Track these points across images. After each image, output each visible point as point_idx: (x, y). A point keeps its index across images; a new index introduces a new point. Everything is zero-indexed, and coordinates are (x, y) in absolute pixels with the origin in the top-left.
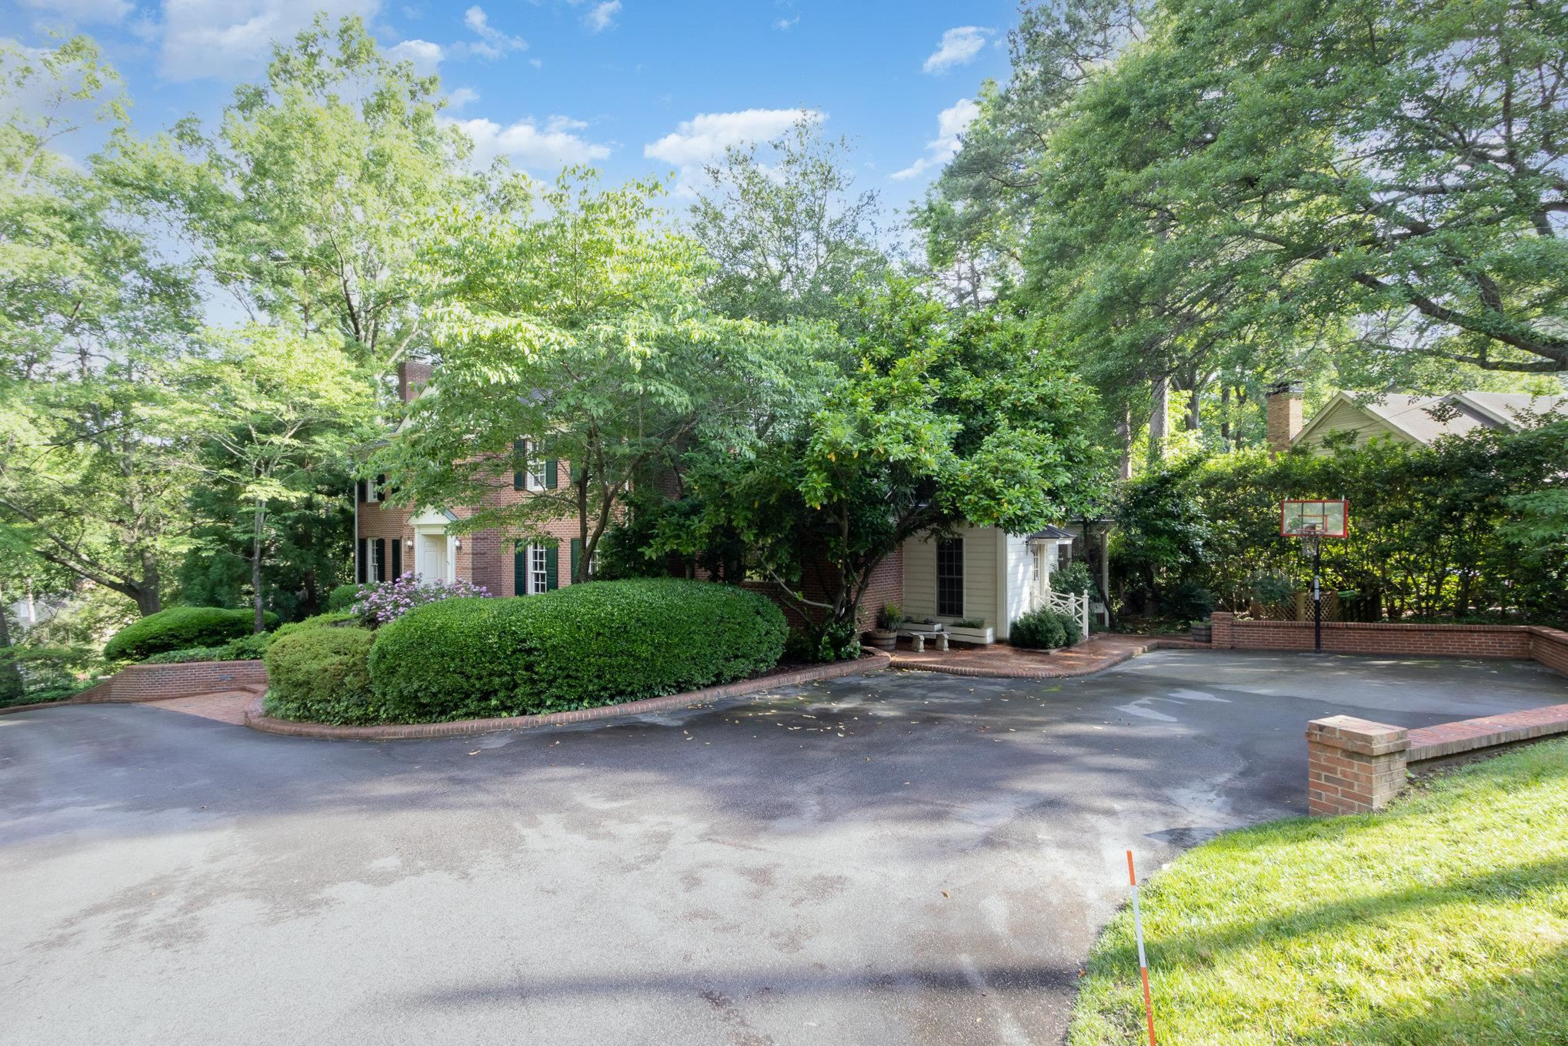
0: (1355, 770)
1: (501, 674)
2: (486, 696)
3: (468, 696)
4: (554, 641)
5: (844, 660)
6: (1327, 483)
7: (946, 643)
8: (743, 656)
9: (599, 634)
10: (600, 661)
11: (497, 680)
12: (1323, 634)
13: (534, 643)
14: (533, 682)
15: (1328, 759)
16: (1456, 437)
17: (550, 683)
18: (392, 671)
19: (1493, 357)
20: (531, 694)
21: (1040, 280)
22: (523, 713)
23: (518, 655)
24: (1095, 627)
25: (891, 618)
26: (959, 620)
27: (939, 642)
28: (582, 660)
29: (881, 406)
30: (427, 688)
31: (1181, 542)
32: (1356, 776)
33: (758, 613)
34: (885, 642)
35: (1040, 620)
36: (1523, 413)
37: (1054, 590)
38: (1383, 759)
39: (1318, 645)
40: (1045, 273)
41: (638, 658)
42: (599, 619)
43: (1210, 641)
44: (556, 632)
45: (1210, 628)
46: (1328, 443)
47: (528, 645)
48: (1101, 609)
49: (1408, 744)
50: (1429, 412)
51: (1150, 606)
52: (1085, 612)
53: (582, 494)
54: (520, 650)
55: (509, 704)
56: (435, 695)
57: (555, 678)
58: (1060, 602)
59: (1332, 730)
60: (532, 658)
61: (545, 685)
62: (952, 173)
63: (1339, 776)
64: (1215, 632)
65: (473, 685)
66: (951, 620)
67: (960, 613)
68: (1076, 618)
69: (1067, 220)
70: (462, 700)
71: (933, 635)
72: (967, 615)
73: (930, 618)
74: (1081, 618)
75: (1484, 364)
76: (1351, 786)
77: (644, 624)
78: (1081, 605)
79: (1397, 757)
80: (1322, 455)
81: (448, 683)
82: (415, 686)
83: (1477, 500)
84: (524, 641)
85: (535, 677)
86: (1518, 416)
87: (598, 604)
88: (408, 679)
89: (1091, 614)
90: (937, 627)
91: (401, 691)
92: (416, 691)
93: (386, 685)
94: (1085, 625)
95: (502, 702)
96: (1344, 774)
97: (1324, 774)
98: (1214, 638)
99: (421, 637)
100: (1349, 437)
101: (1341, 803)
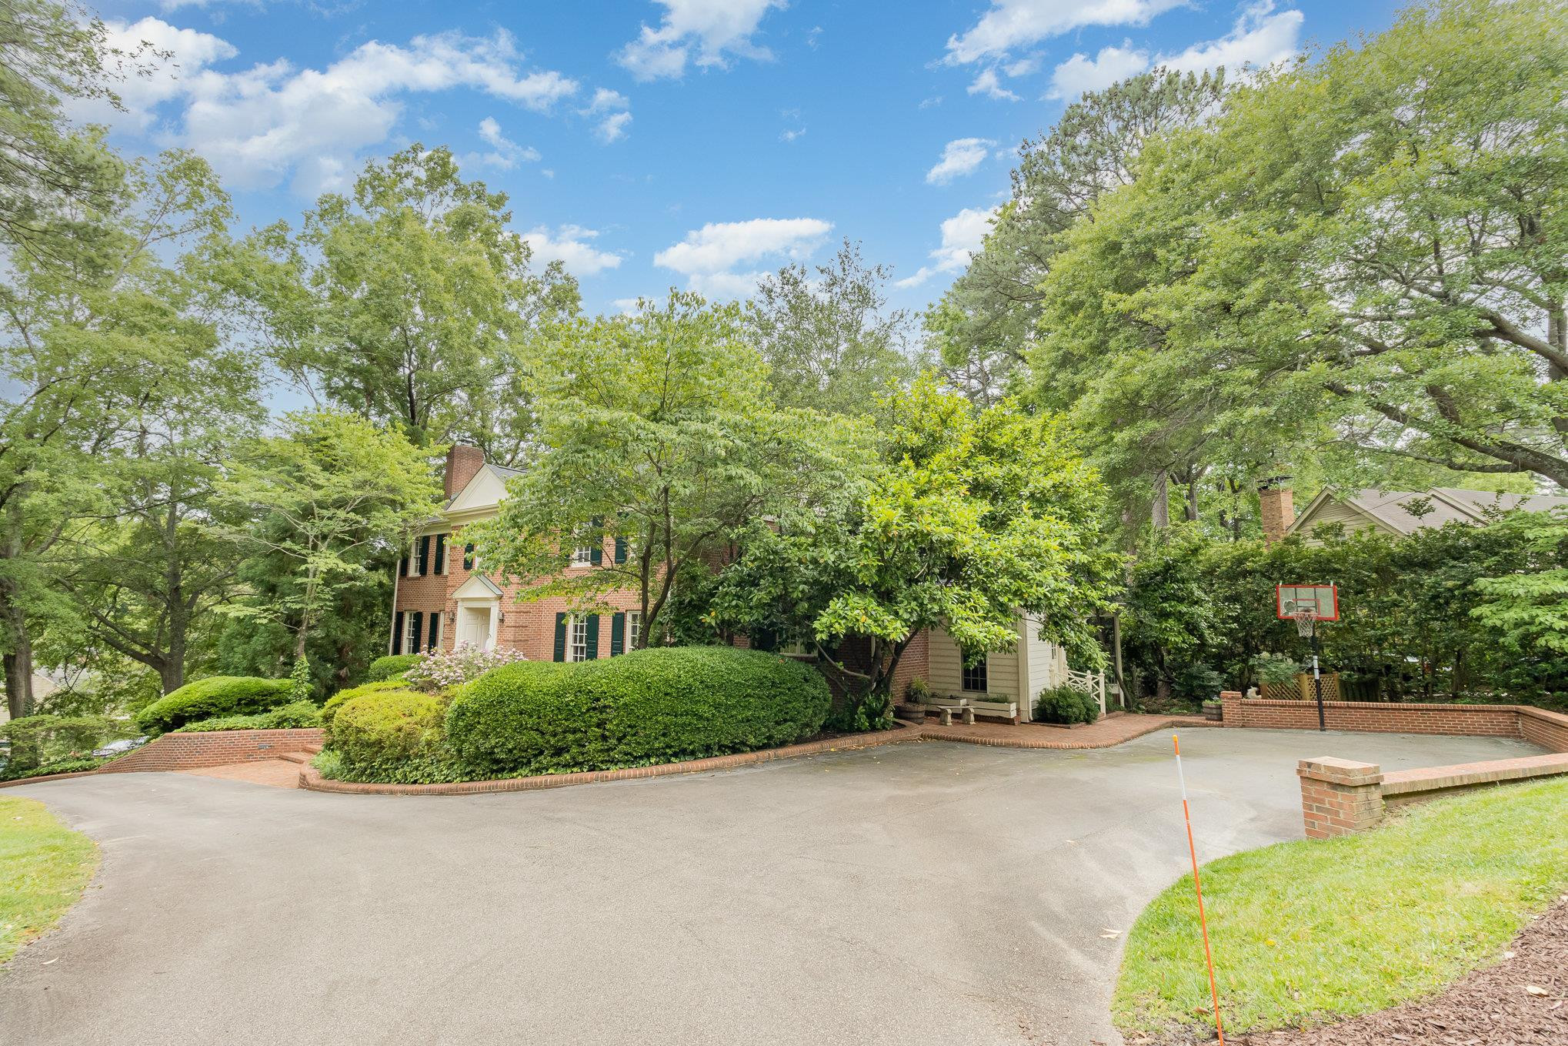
0: (1340, 799)
1: (574, 731)
2: (559, 752)
3: (541, 753)
4: (627, 699)
5: (878, 730)
6: (1321, 570)
7: (972, 717)
8: (791, 720)
9: (667, 694)
10: (667, 719)
11: (570, 737)
12: (1326, 713)
13: (609, 702)
14: (604, 738)
15: (1317, 792)
16: (1432, 531)
17: (620, 740)
18: (469, 728)
19: (1460, 459)
20: (601, 751)
21: (1048, 382)
22: (592, 769)
23: (592, 713)
24: (1113, 705)
25: (918, 692)
26: (983, 696)
27: (965, 716)
28: (650, 718)
29: (921, 493)
30: (503, 744)
31: (1187, 624)
32: (1340, 805)
33: (806, 680)
34: (914, 715)
35: (1060, 694)
36: (1491, 509)
37: (1071, 668)
38: (1361, 790)
39: (1322, 723)
40: (1053, 377)
41: (700, 718)
42: (667, 681)
43: (1221, 720)
44: (630, 692)
45: (1220, 707)
46: (1317, 535)
47: (601, 703)
48: (1115, 689)
49: (1382, 778)
50: (1404, 507)
51: (1162, 690)
52: (1102, 690)
53: (645, 567)
54: (594, 709)
55: (580, 759)
56: (510, 751)
57: (624, 736)
58: (1078, 679)
59: (1318, 766)
60: (604, 716)
61: (615, 741)
62: (963, 285)
63: (1327, 806)
64: (1225, 710)
65: (548, 742)
66: (974, 695)
67: (984, 687)
68: (1092, 695)
69: (1069, 332)
70: (535, 756)
71: (959, 710)
72: (992, 689)
73: (954, 694)
74: (1098, 696)
75: (1452, 466)
76: (1337, 813)
77: (707, 686)
78: (1097, 683)
79: (1373, 788)
80: (1313, 545)
81: (524, 739)
82: (493, 742)
83: (1458, 587)
84: (598, 700)
85: (607, 733)
86: (1486, 512)
87: (664, 668)
88: (485, 735)
89: (1108, 694)
90: (963, 702)
91: (477, 748)
92: (493, 748)
93: (464, 742)
94: (1102, 702)
95: (573, 758)
96: (1331, 805)
97: (1314, 805)
98: (1225, 716)
99: (501, 695)
100: (1337, 529)
101: (1331, 830)
